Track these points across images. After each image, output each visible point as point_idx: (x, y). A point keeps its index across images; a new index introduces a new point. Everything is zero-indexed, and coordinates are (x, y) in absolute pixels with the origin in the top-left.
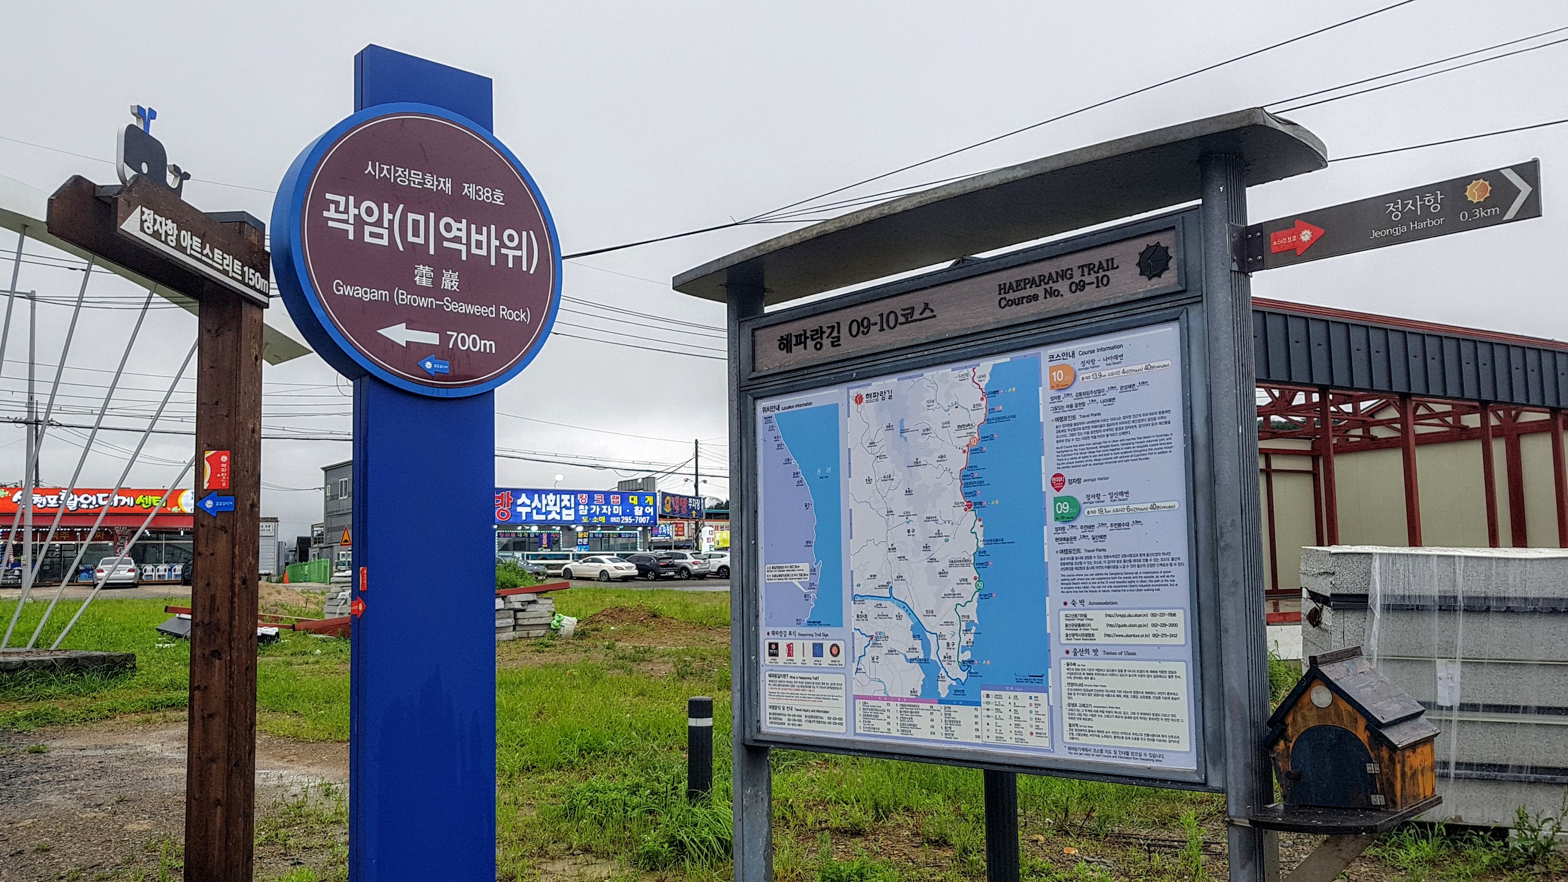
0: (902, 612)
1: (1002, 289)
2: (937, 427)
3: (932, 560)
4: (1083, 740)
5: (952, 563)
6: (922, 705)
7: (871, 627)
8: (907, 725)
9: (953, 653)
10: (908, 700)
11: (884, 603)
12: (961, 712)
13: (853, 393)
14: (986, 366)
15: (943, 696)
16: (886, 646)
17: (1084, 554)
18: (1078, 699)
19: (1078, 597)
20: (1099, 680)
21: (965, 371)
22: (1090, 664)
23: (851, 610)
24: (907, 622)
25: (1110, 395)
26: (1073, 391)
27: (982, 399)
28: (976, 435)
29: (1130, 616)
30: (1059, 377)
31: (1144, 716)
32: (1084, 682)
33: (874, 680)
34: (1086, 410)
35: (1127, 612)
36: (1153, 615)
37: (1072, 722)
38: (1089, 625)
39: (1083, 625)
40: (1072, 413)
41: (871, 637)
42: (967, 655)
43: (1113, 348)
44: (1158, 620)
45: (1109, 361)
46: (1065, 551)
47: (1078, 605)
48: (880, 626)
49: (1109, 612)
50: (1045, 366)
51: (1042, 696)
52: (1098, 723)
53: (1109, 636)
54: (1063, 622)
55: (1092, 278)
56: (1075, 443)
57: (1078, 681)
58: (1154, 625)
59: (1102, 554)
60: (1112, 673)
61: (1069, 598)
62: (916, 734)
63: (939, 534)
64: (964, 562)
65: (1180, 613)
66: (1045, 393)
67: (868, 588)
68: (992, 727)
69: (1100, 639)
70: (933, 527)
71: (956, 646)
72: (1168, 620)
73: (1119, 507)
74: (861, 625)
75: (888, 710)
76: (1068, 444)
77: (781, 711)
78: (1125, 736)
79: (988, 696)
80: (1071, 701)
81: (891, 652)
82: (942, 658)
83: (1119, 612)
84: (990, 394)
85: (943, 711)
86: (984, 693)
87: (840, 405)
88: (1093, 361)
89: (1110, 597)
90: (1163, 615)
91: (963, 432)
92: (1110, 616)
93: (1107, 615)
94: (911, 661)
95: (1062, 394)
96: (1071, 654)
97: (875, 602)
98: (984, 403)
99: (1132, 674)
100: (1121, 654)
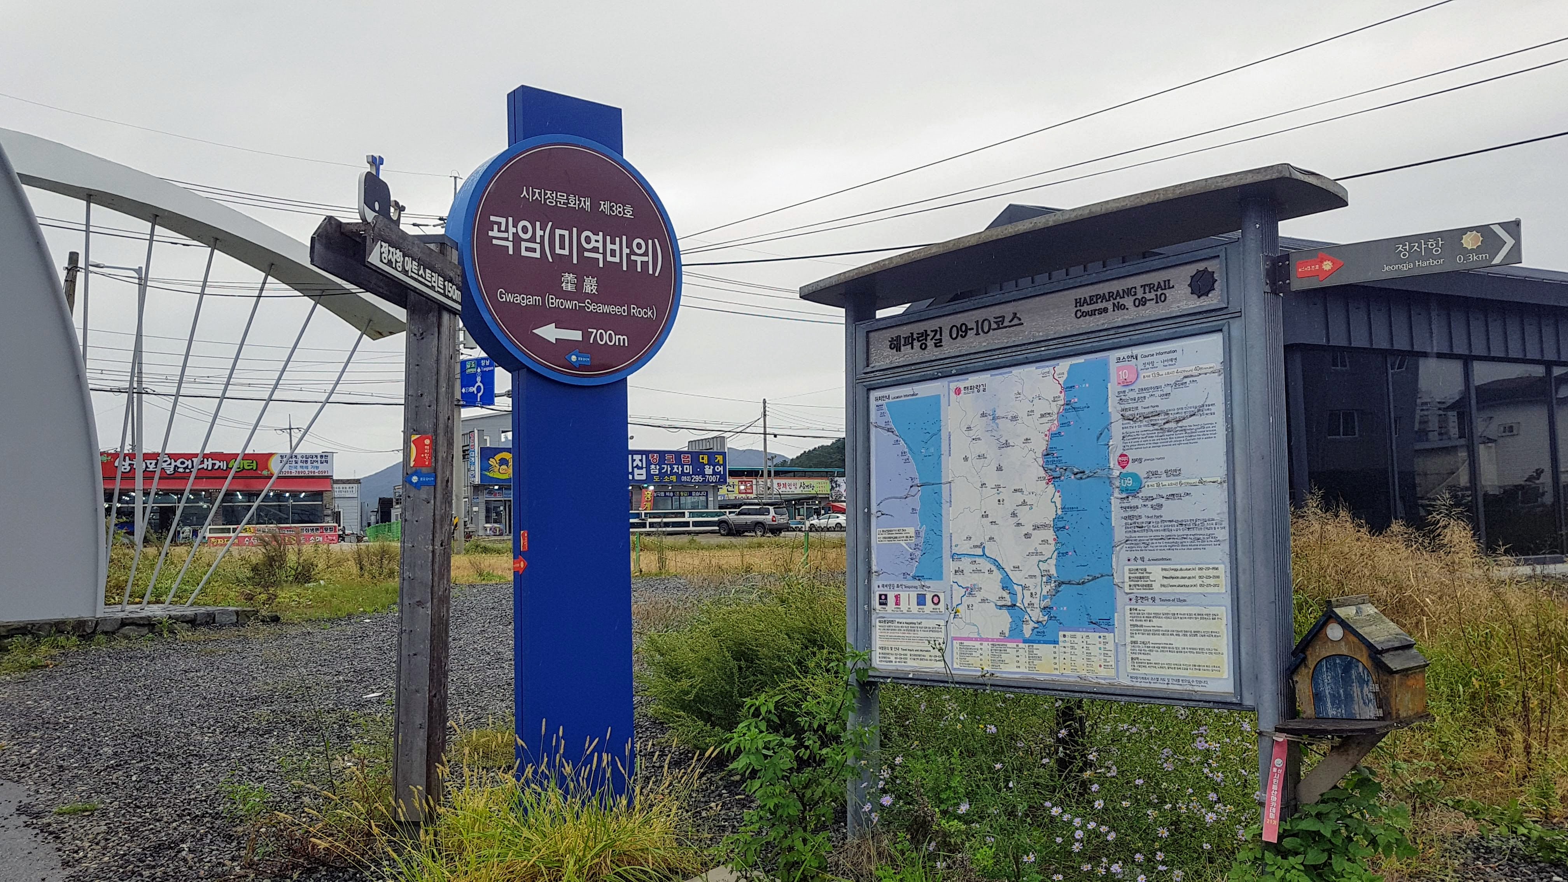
0: (994, 568)
1: (1078, 302)
2: (1022, 415)
3: (1018, 525)
4: (1143, 671)
5: (1036, 527)
6: (1009, 645)
7: (966, 580)
8: (997, 661)
9: (1036, 601)
10: (998, 640)
11: (978, 560)
12: (1042, 649)
13: (953, 386)
14: (1064, 366)
15: (1027, 636)
16: (980, 596)
17: (1144, 519)
18: (1139, 638)
19: (1139, 554)
20: (1156, 622)
21: (1047, 370)
22: (1150, 609)
23: (949, 567)
24: (997, 575)
25: (1167, 390)
26: (1136, 387)
27: (1061, 392)
28: (1056, 422)
29: (1181, 570)
30: (1124, 375)
31: (1192, 650)
32: (1143, 623)
33: (968, 624)
34: (1147, 402)
35: (1179, 567)
36: (1200, 569)
37: (1134, 656)
38: (1148, 577)
39: (1143, 577)
40: (1135, 405)
41: (967, 588)
42: (1047, 602)
43: (1169, 353)
44: (1204, 573)
45: (1166, 363)
46: (1130, 517)
47: (1139, 561)
48: (975, 579)
49: (1164, 567)
50: (1113, 366)
51: (1110, 636)
52: (1155, 657)
53: (1164, 586)
54: (1127, 575)
55: (1152, 295)
56: (1138, 429)
57: (1139, 623)
58: (1200, 577)
59: (1159, 520)
60: (1167, 616)
61: (1132, 555)
62: (1004, 668)
63: (1024, 503)
64: (1045, 526)
65: (1221, 567)
66: (1113, 388)
67: (965, 548)
68: (1068, 661)
69: (1157, 588)
70: (1020, 498)
71: (1038, 596)
72: (1211, 573)
73: (1173, 482)
74: (959, 578)
75: (981, 649)
76: (1131, 430)
77: (890, 651)
78: (1178, 667)
79: (1064, 636)
80: (1134, 639)
81: (983, 601)
82: (1026, 605)
83: (1173, 567)
84: (1068, 388)
85: (1027, 649)
86: (1061, 633)
87: (942, 396)
88: (1153, 363)
89: (1166, 554)
90: (1209, 569)
91: (1045, 420)
92: (1165, 570)
93: (1163, 569)
94: (1001, 607)
95: (1127, 389)
96: (1134, 601)
97: (969, 560)
98: (1062, 395)
99: (1183, 616)
100: (1174, 600)
